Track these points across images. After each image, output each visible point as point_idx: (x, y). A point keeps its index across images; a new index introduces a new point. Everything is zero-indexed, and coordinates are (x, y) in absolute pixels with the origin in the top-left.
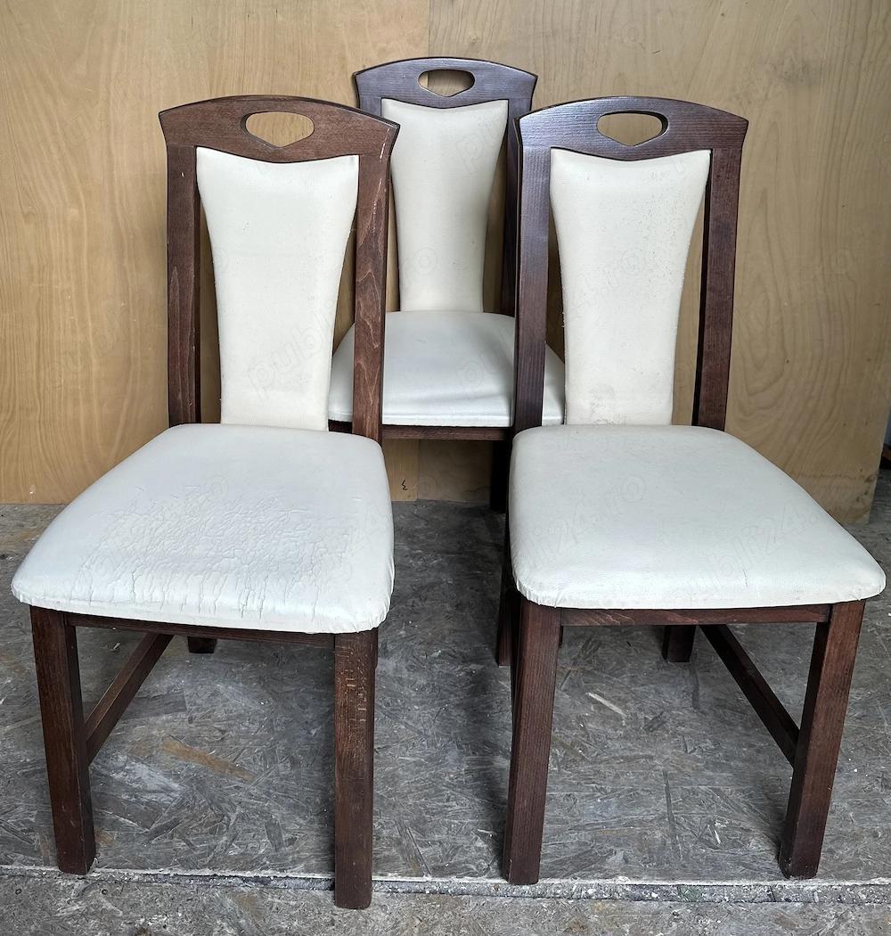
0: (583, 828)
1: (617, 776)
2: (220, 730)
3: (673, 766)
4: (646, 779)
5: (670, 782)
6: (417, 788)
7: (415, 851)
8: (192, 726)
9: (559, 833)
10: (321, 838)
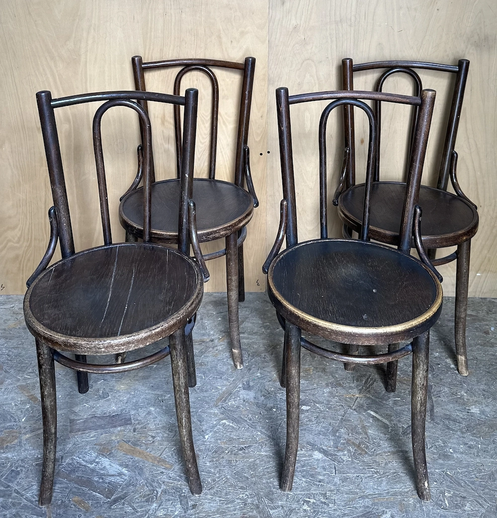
0: (367, 497)
1: (386, 464)
2: (152, 437)
4: (404, 465)
6: (268, 472)
7: (267, 512)
8: (135, 433)
9: (352, 501)
10: (212, 504)
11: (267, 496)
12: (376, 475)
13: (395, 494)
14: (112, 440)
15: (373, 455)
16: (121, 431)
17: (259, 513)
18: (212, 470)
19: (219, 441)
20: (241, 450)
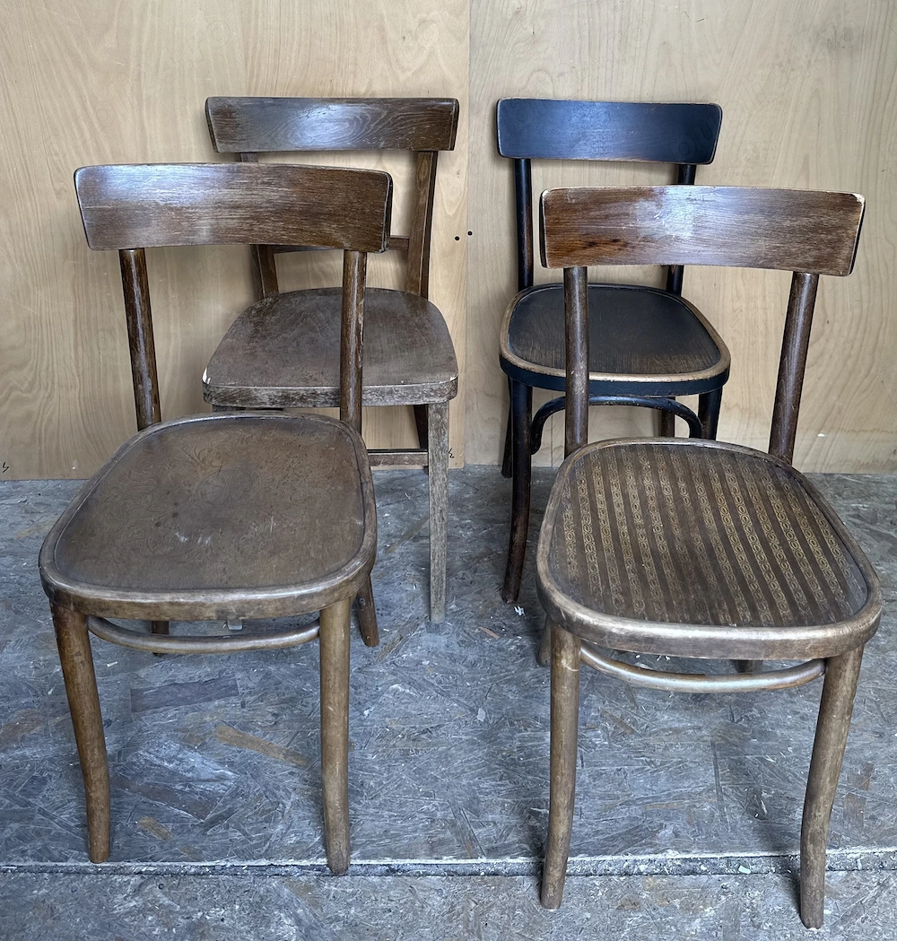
0: (634, 802)
1: (666, 748)
2: (274, 715)
3: (720, 736)
4: (694, 750)
5: (718, 753)
6: (470, 768)
7: (470, 832)
8: (245, 710)
9: (610, 809)
10: (377, 823)
11: (469, 807)
12: (649, 767)
13: (680, 797)
14: (205, 722)
15: (644, 735)
16: (219, 706)
17: (457, 833)
18: (377, 767)
19: (387, 719)
20: (424, 732)
